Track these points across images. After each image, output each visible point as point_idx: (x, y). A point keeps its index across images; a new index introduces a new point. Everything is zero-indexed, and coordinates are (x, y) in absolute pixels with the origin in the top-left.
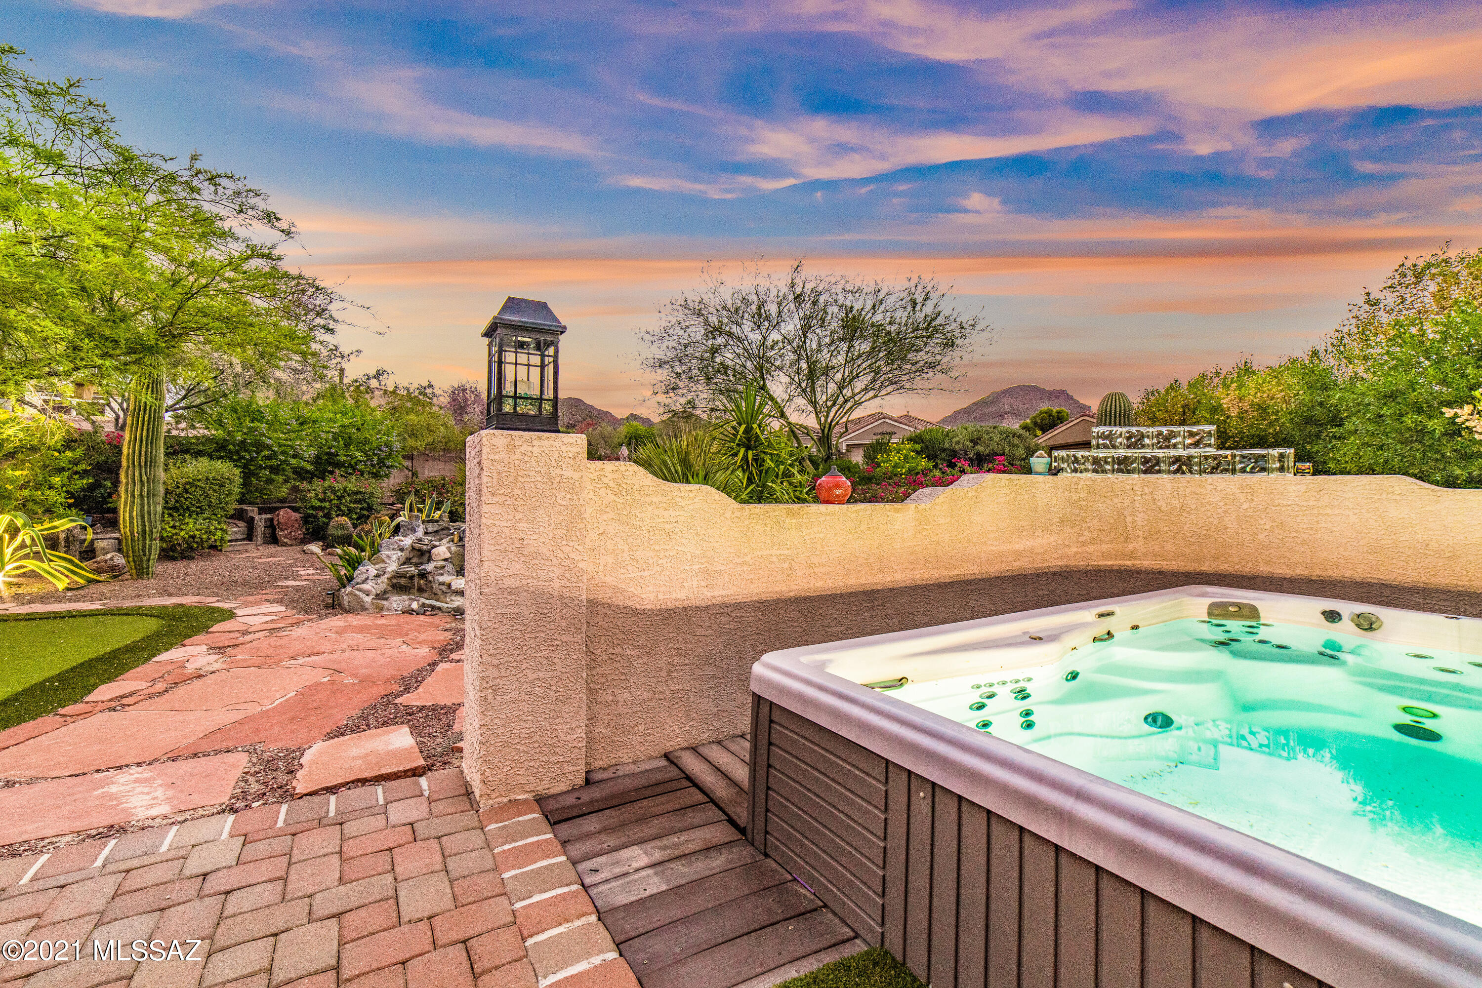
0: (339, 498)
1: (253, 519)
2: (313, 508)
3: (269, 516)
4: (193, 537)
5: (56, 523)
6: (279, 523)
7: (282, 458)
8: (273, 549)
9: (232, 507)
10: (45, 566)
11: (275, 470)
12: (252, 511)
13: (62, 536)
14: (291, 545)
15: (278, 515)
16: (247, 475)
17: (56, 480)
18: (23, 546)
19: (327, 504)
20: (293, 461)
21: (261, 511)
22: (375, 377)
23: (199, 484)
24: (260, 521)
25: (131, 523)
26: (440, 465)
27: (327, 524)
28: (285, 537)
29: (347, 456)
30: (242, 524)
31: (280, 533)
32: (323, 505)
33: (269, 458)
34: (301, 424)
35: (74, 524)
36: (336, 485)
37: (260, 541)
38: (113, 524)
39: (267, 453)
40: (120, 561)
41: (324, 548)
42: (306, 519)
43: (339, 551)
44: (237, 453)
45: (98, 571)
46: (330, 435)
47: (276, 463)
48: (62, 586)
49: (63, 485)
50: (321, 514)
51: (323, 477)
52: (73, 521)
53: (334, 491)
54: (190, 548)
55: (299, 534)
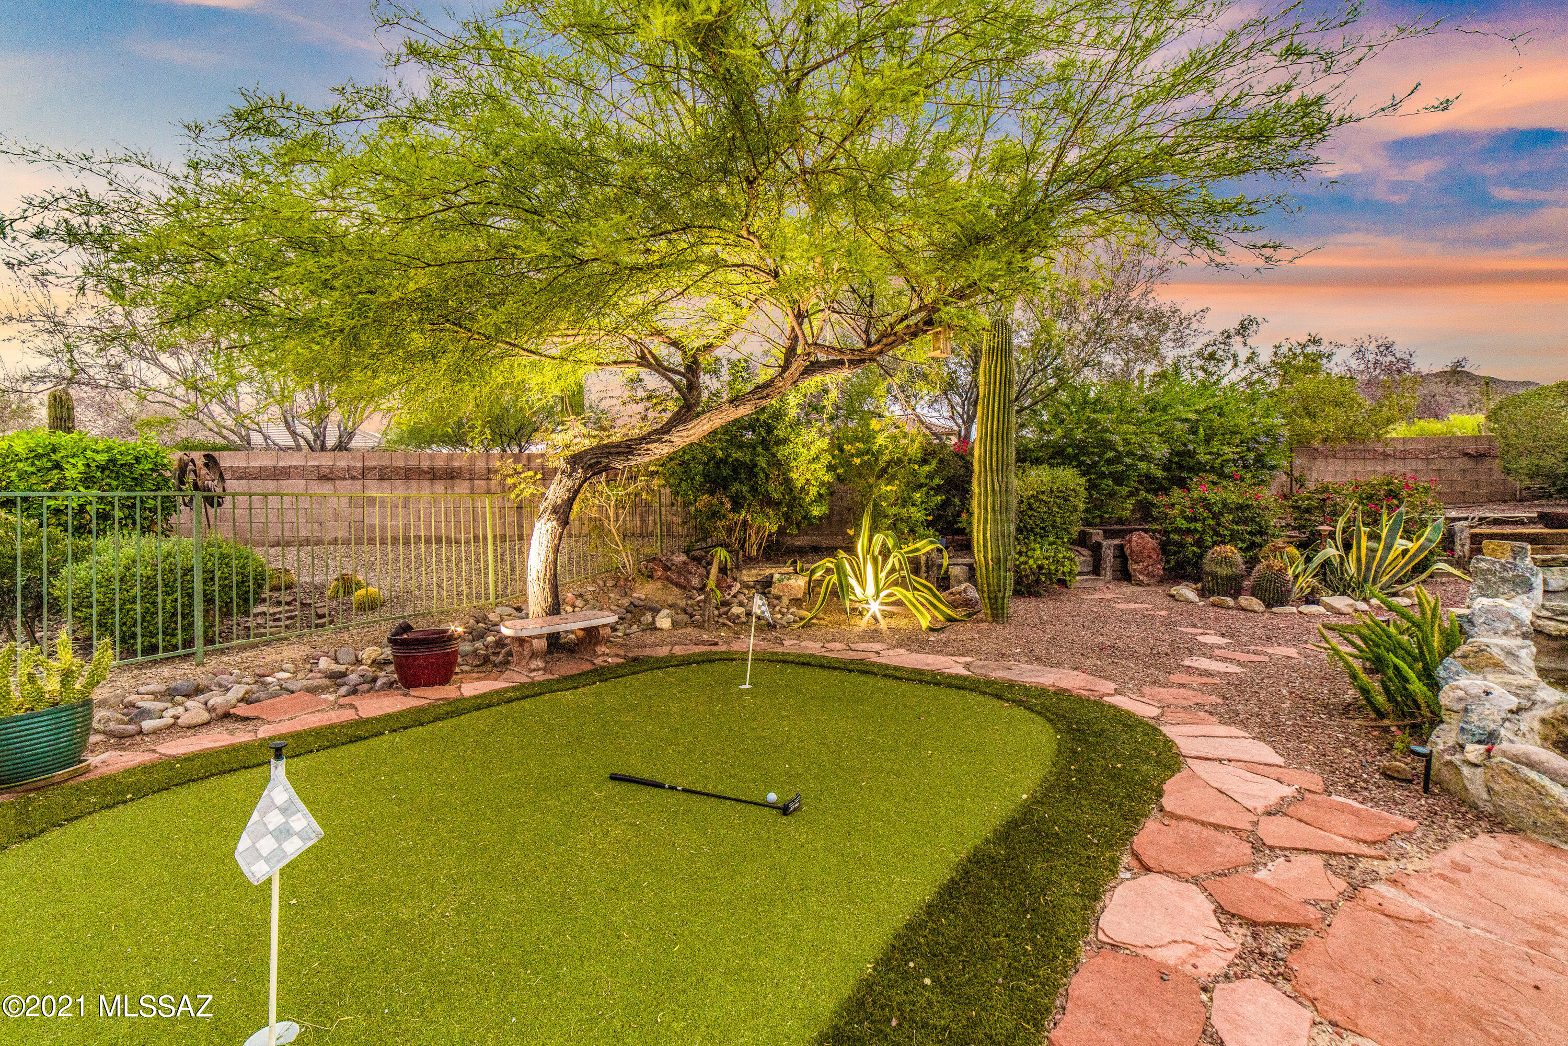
0: (1215, 516)
1: (1099, 545)
2: (1178, 530)
3: (1117, 542)
4: (1040, 567)
5: (918, 545)
6: (1132, 551)
7: (1128, 460)
8: (1128, 589)
9: (1075, 530)
10: (909, 595)
11: (1119, 479)
12: (1097, 535)
13: (923, 559)
14: (1149, 585)
15: (1130, 542)
16: (1092, 486)
17: (917, 496)
18: (893, 570)
19: (1199, 526)
20: (1143, 465)
21: (1109, 534)
22: (1238, 333)
23: (1044, 497)
24: (1109, 546)
25: (985, 546)
26: (1337, 465)
27: (1201, 556)
28: (1141, 573)
29: (1210, 453)
30: (1085, 552)
31: (1135, 566)
32: (1192, 526)
33: (1109, 462)
34: (1152, 410)
35: (932, 547)
36: (1211, 496)
37: (1109, 576)
38: (966, 547)
39: (1111, 454)
40: (973, 594)
41: (1202, 594)
42: (1164, 548)
43: (1230, 601)
44: (1076, 456)
45: (953, 605)
46: (1186, 426)
47: (1120, 468)
48: (925, 623)
49: (922, 502)
50: (1190, 540)
51: (1182, 484)
52: (932, 543)
53: (1208, 506)
54: (1038, 581)
55: (1158, 570)
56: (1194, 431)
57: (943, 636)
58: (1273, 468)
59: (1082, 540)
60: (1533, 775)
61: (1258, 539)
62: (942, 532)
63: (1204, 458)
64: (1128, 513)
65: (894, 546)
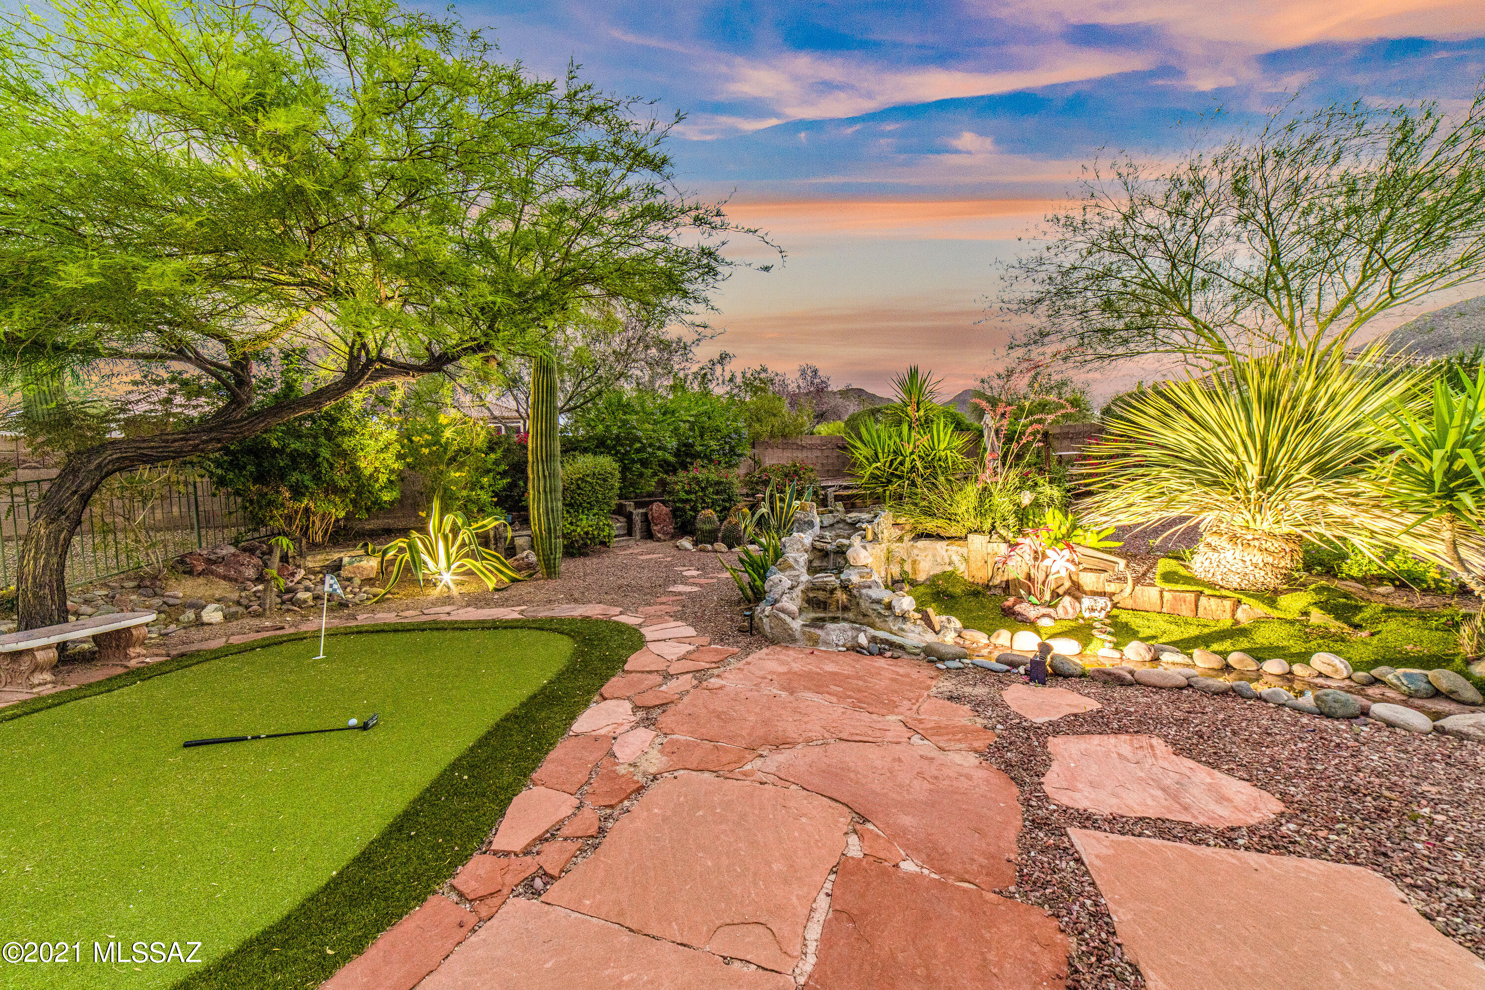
0: (703, 489)
1: (631, 513)
2: (681, 501)
3: (644, 511)
4: (587, 533)
5: (485, 522)
6: (653, 517)
8: (651, 544)
9: (615, 502)
10: (478, 564)
11: (644, 463)
12: (630, 505)
13: (492, 533)
14: (664, 540)
15: (651, 510)
16: (624, 470)
17: (485, 480)
18: (463, 545)
19: (693, 497)
20: (660, 453)
21: (638, 505)
23: (588, 479)
24: (637, 513)
25: (539, 520)
26: (778, 452)
27: (695, 518)
28: (659, 532)
29: (703, 445)
30: (622, 519)
31: (655, 528)
32: (689, 497)
33: (638, 451)
34: (664, 414)
35: (497, 523)
36: (700, 476)
37: (638, 537)
38: (525, 521)
39: (638, 445)
40: (533, 558)
41: (695, 544)
42: (675, 512)
43: (709, 547)
44: (614, 447)
45: (518, 569)
46: (687, 425)
47: (645, 455)
48: (491, 585)
49: (490, 485)
50: (688, 507)
51: (685, 468)
52: (496, 519)
53: (698, 483)
54: (586, 544)
55: (670, 529)
56: (692, 429)
57: (505, 594)
58: (740, 455)
59: (620, 511)
60: (782, 615)
61: (728, 505)
62: (509, 511)
63: (699, 448)
64: (653, 489)
65: (463, 525)
